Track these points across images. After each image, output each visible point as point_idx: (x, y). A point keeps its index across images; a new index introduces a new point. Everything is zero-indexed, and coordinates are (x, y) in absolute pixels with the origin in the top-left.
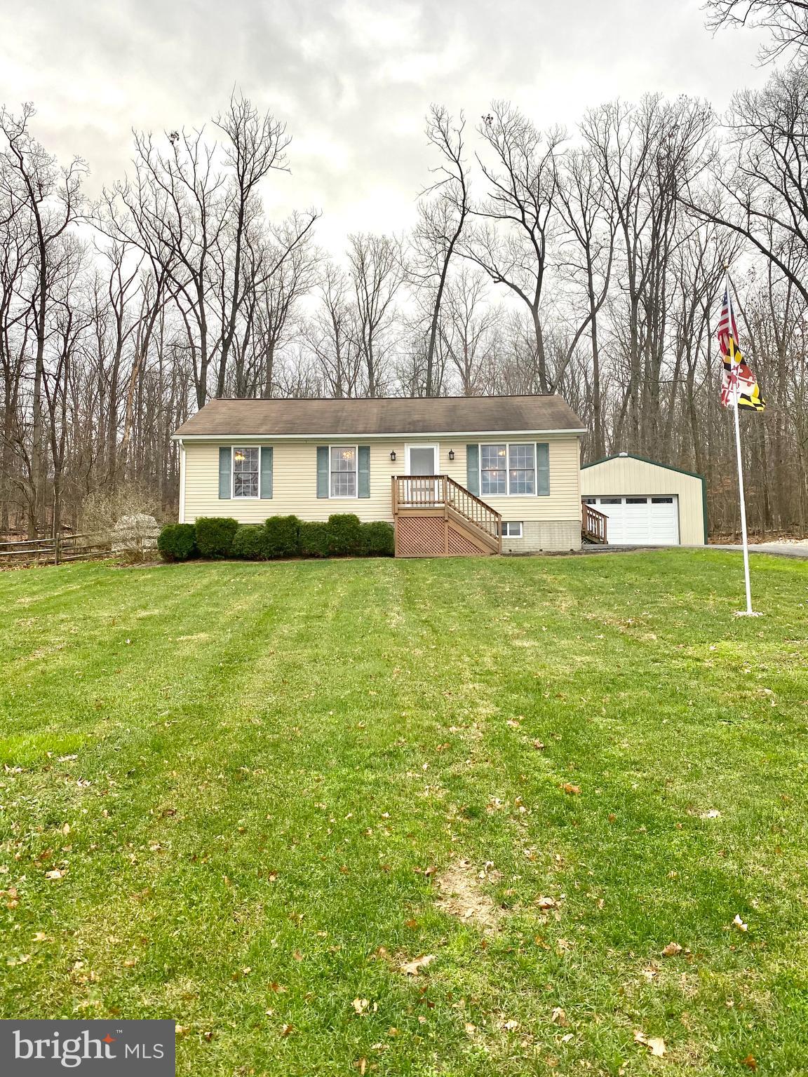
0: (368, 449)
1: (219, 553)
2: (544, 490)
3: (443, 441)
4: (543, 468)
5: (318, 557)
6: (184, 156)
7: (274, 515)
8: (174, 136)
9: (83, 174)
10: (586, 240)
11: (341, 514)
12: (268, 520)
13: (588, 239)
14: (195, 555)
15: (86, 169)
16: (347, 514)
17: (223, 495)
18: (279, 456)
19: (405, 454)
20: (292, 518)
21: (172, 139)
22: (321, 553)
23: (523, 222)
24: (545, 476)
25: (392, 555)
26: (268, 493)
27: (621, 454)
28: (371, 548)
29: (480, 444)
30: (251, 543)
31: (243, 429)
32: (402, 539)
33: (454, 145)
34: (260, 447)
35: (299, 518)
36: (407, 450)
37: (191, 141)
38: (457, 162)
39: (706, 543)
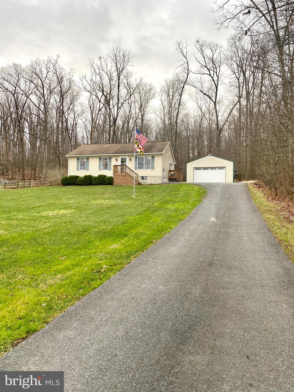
0: (111, 158)
1: (73, 184)
2: (153, 168)
3: (129, 156)
4: (153, 163)
5: (96, 185)
6: (103, 64)
7: (86, 175)
8: (100, 58)
9: (73, 73)
10: (238, 77)
11: (101, 174)
12: (84, 176)
13: (239, 77)
14: (69, 184)
15: (74, 71)
16: (102, 174)
17: (78, 170)
18: (90, 160)
19: (120, 160)
20: (90, 175)
21: (100, 59)
22: (96, 184)
23: (210, 75)
24: (153, 165)
25: (112, 184)
26: (88, 169)
27: (209, 155)
28: (107, 183)
29: (138, 156)
30: (80, 182)
31: (83, 153)
32: (116, 181)
33: (185, 53)
34: (86, 158)
35: (93, 175)
36: (120, 158)
37: (105, 58)
38: (186, 58)
39: (234, 182)
